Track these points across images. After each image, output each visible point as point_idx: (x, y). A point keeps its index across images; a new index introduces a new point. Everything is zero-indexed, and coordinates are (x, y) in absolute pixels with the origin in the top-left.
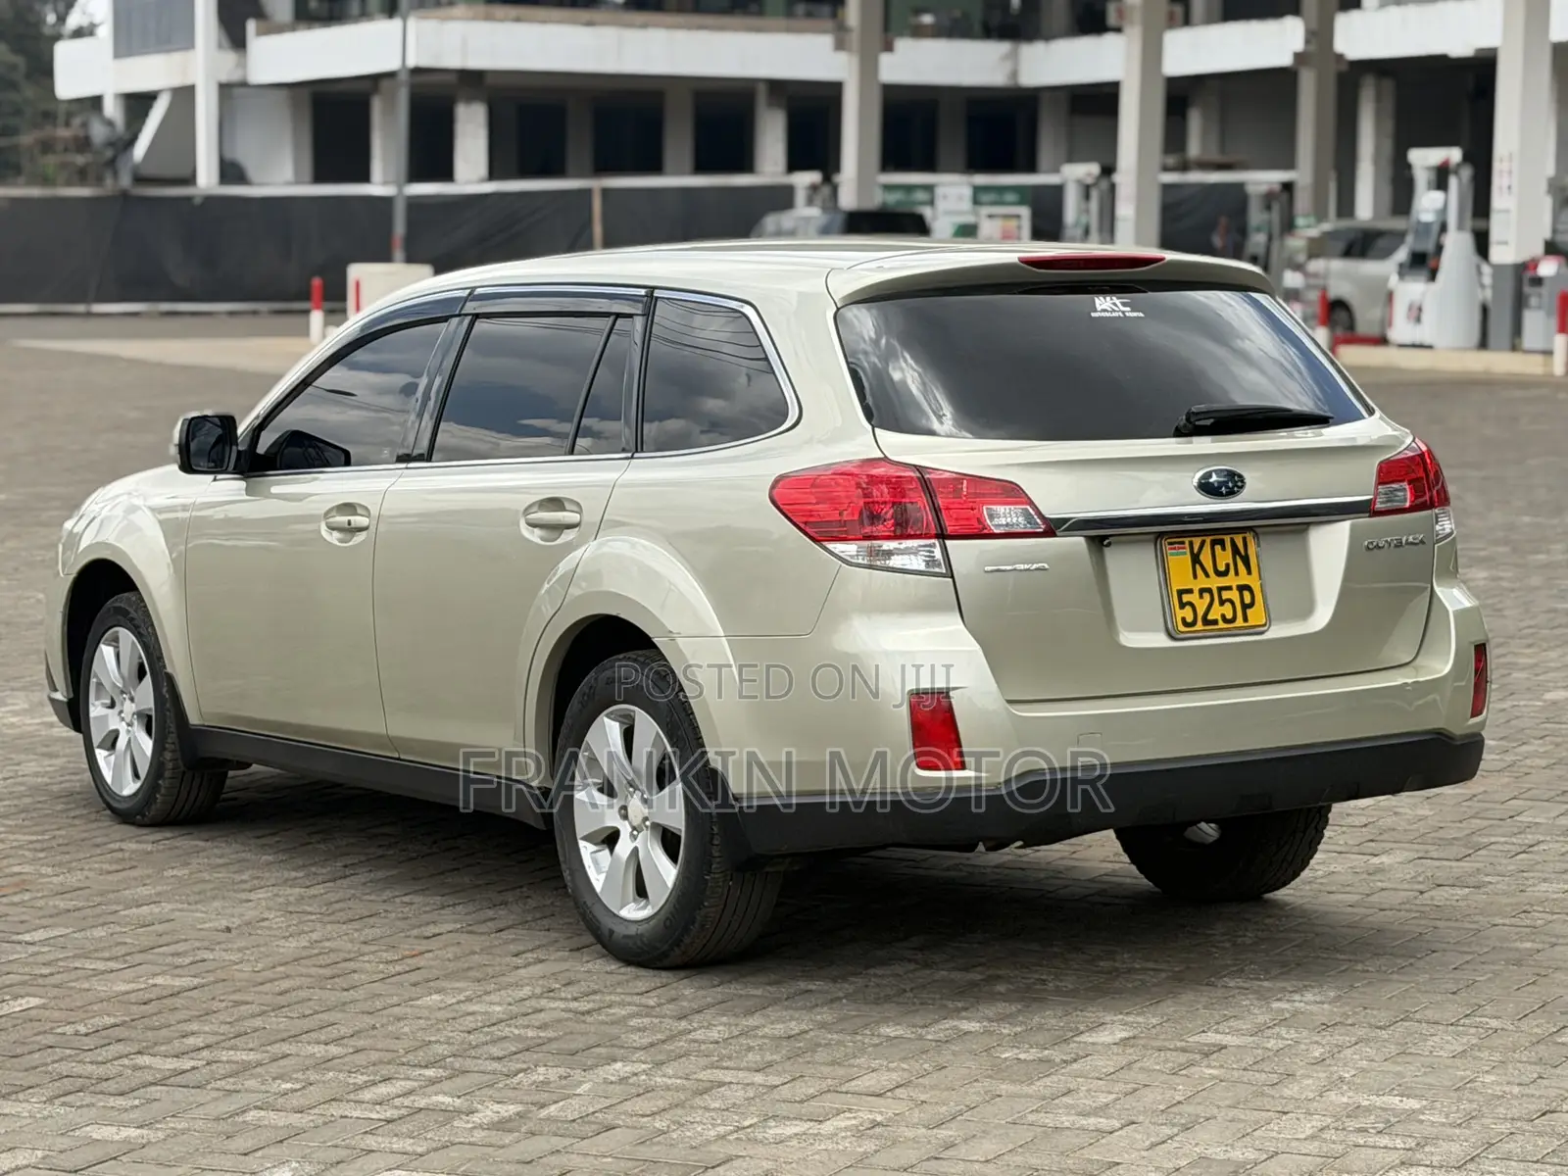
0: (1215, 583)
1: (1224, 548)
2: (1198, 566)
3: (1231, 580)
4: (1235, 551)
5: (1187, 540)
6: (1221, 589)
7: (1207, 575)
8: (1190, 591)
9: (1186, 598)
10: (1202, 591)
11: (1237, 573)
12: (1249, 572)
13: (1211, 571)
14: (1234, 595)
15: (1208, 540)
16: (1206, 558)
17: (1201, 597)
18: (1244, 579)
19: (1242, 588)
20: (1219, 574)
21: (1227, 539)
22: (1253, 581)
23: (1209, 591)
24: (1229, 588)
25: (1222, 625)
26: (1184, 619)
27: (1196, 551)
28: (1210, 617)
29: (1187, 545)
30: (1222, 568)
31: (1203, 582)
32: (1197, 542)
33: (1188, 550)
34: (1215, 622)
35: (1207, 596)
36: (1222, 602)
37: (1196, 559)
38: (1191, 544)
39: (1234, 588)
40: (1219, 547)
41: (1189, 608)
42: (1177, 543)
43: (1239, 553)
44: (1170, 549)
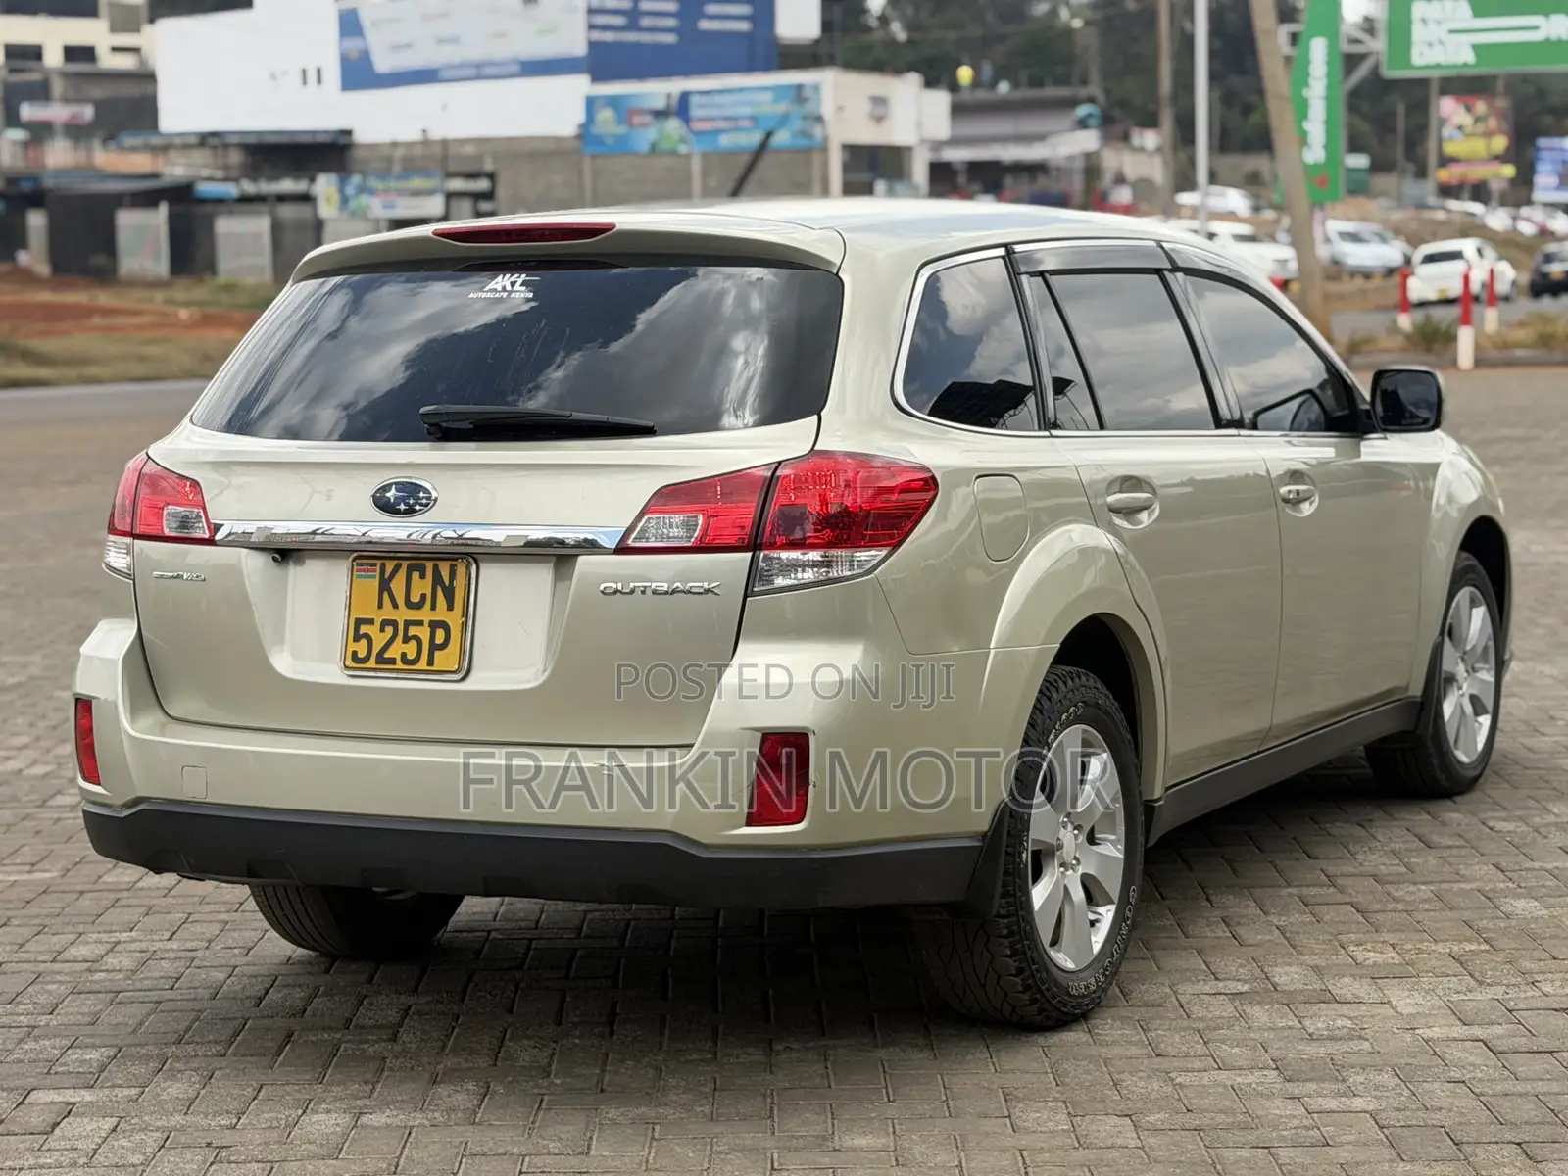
0: (403, 615)
1: (423, 576)
2: (386, 596)
3: (425, 615)
4: (437, 580)
5: (379, 562)
6: (408, 624)
7: (395, 606)
8: (371, 622)
9: (363, 629)
10: (385, 624)
11: (433, 607)
12: (450, 608)
13: (400, 600)
14: (424, 633)
15: (405, 563)
16: (398, 586)
17: (382, 630)
18: (441, 614)
19: (434, 625)
20: (410, 605)
21: (429, 566)
22: (454, 619)
23: (394, 624)
24: (420, 623)
25: (399, 665)
26: (354, 653)
27: (387, 576)
28: (386, 655)
29: (378, 568)
30: (415, 598)
31: (388, 613)
32: (390, 566)
33: (378, 574)
34: (392, 661)
35: (389, 630)
36: (406, 639)
37: (385, 586)
38: (383, 567)
39: (426, 624)
40: (418, 574)
41: (364, 642)
42: (367, 564)
43: (442, 582)
44: (358, 571)
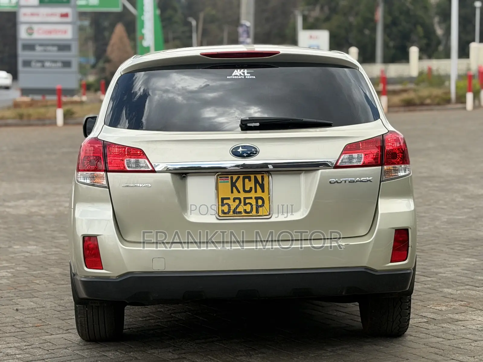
0: (242, 195)
1: (250, 180)
2: (234, 188)
3: (253, 194)
4: (256, 181)
5: (230, 176)
6: (245, 199)
7: (239, 192)
8: (229, 199)
9: (225, 201)
10: (234, 199)
11: (256, 192)
12: (263, 191)
13: (241, 189)
14: (253, 202)
15: (242, 176)
16: (239, 184)
17: (234, 201)
18: (259, 194)
19: (257, 199)
20: (245, 191)
21: (252, 176)
22: (265, 196)
23: (239, 199)
24: (251, 198)
25: (244, 214)
26: (223, 211)
27: (234, 181)
28: (238, 210)
29: (230, 178)
30: (247, 189)
31: (236, 194)
32: (235, 177)
33: (230, 180)
34: (240, 212)
35: (237, 202)
36: (245, 204)
37: (233, 185)
38: (232, 178)
39: (253, 198)
40: (247, 180)
41: (226, 206)
42: (224, 177)
43: (258, 182)
44: (220, 180)
